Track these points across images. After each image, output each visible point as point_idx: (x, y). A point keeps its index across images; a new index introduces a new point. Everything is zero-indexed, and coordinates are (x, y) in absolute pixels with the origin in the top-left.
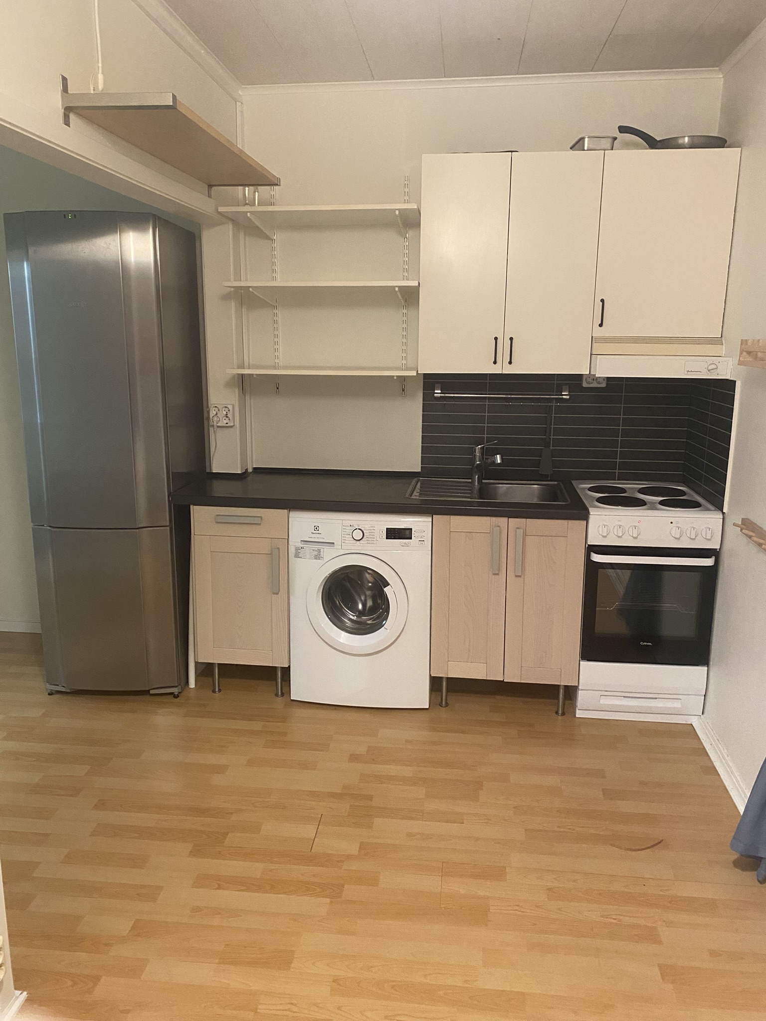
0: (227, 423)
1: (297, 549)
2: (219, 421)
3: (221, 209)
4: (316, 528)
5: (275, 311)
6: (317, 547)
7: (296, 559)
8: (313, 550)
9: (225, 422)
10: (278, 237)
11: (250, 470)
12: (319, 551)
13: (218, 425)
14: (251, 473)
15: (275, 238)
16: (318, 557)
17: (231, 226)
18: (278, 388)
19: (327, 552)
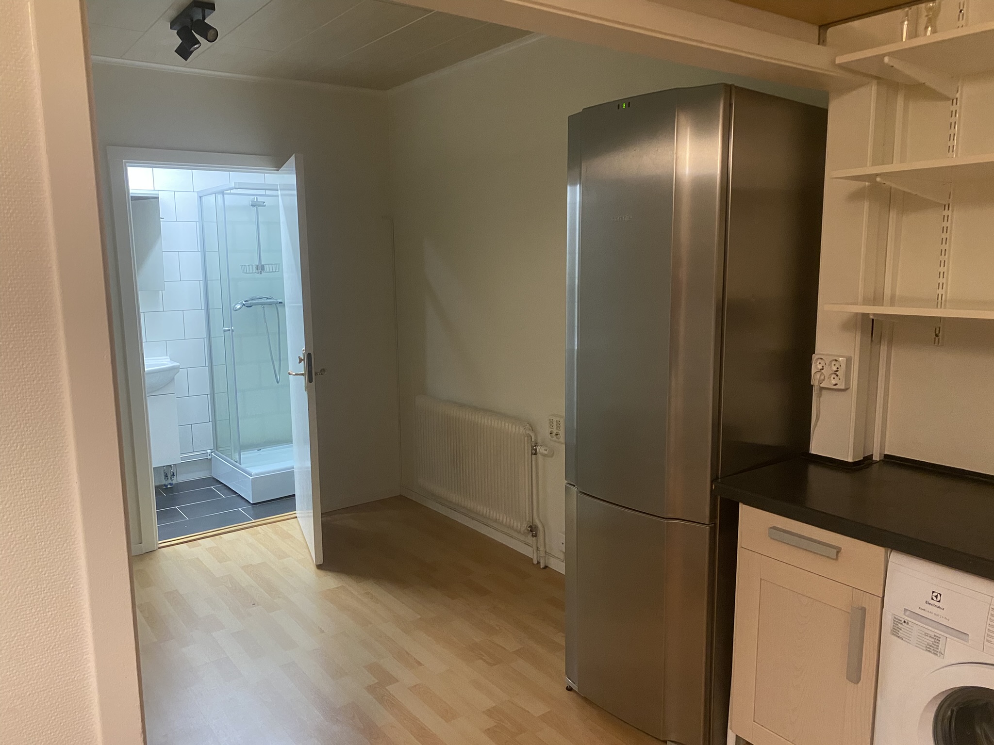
0: (836, 384)
1: (896, 621)
2: (824, 380)
3: (839, 60)
4: (936, 597)
5: (946, 213)
6: (933, 631)
7: (893, 637)
8: (927, 635)
9: (834, 382)
10: (967, 92)
11: (876, 458)
12: (937, 639)
13: (822, 385)
14: (877, 462)
15: (958, 95)
16: (933, 648)
17: (874, 88)
18: (937, 336)
19: (953, 650)
